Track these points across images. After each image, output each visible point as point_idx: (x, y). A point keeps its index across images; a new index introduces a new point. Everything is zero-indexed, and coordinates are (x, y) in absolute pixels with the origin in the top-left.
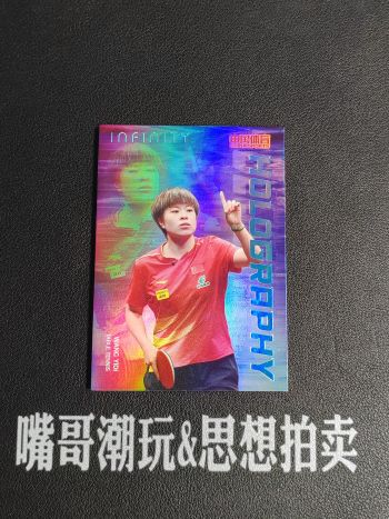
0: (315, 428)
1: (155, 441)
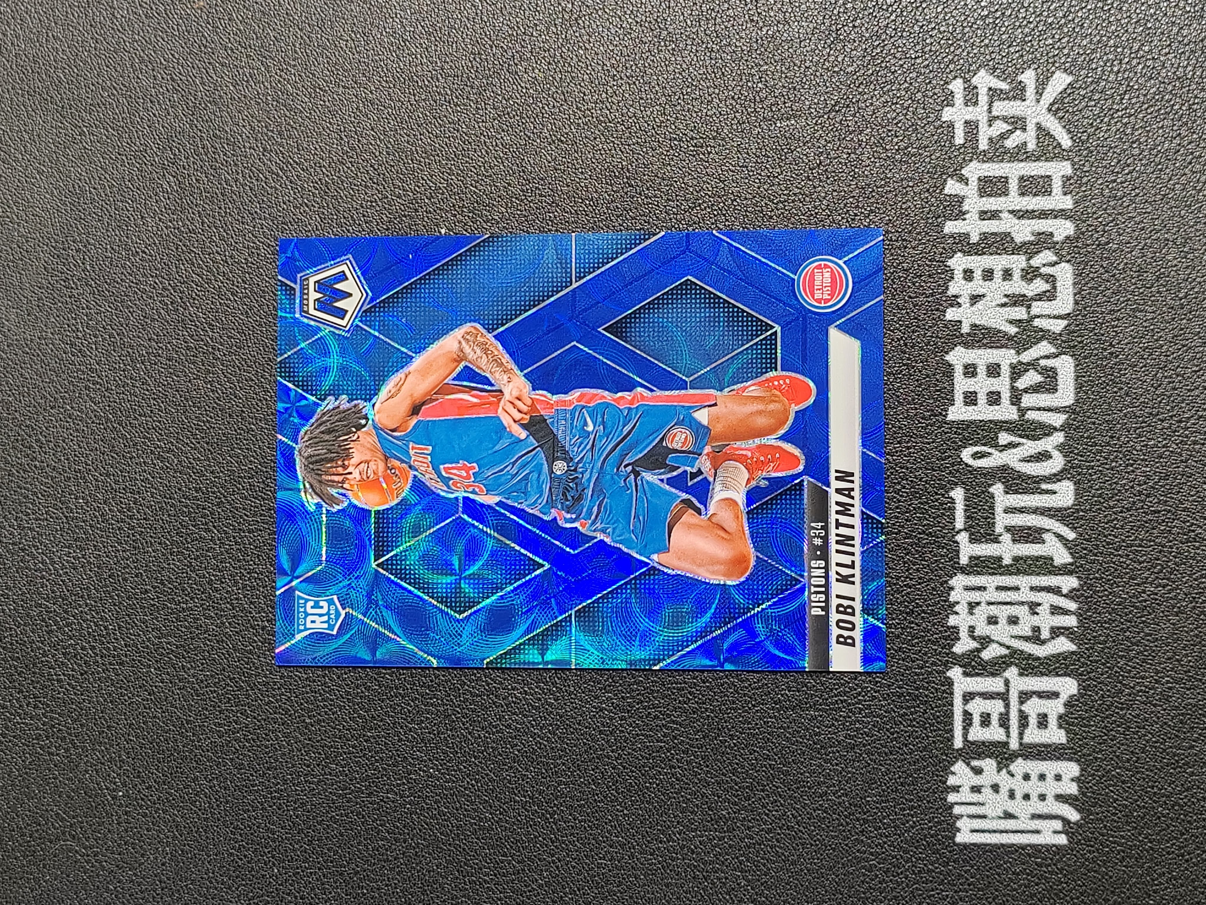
0: (974, 164)
1: (1008, 529)
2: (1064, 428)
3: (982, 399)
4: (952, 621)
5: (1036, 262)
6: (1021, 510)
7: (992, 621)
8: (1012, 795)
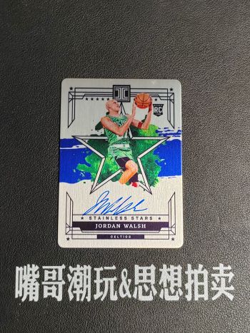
0: (207, 273)
1: (104, 282)
2: (133, 298)
3: (141, 274)
4: (78, 266)
5: (180, 290)
6: (109, 285)
7: (78, 277)
8: (29, 282)
